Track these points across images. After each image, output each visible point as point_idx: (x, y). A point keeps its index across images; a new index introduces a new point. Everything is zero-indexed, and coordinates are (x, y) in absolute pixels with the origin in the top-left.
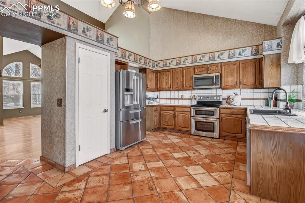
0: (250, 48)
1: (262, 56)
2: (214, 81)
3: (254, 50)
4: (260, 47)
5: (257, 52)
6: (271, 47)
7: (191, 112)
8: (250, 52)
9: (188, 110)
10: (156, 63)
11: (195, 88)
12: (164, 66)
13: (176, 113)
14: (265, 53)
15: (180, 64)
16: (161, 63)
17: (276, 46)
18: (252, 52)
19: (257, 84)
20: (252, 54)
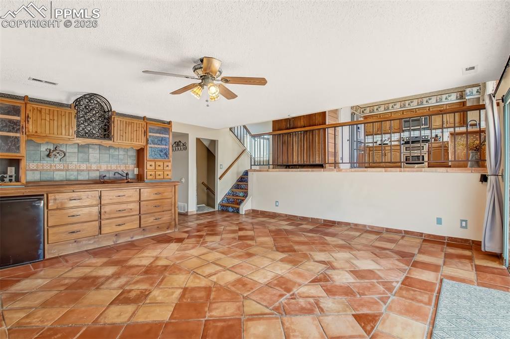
0: (455, 94)
1: (465, 100)
2: (423, 122)
3: (458, 95)
4: (464, 92)
5: (462, 97)
6: (472, 93)
7: (400, 149)
8: (455, 97)
9: (399, 148)
10: (362, 110)
11: (403, 129)
12: (370, 112)
13: (386, 152)
14: (467, 98)
15: (388, 108)
16: (368, 110)
17: (475, 92)
18: (457, 97)
19: (462, 122)
20: (457, 98)
